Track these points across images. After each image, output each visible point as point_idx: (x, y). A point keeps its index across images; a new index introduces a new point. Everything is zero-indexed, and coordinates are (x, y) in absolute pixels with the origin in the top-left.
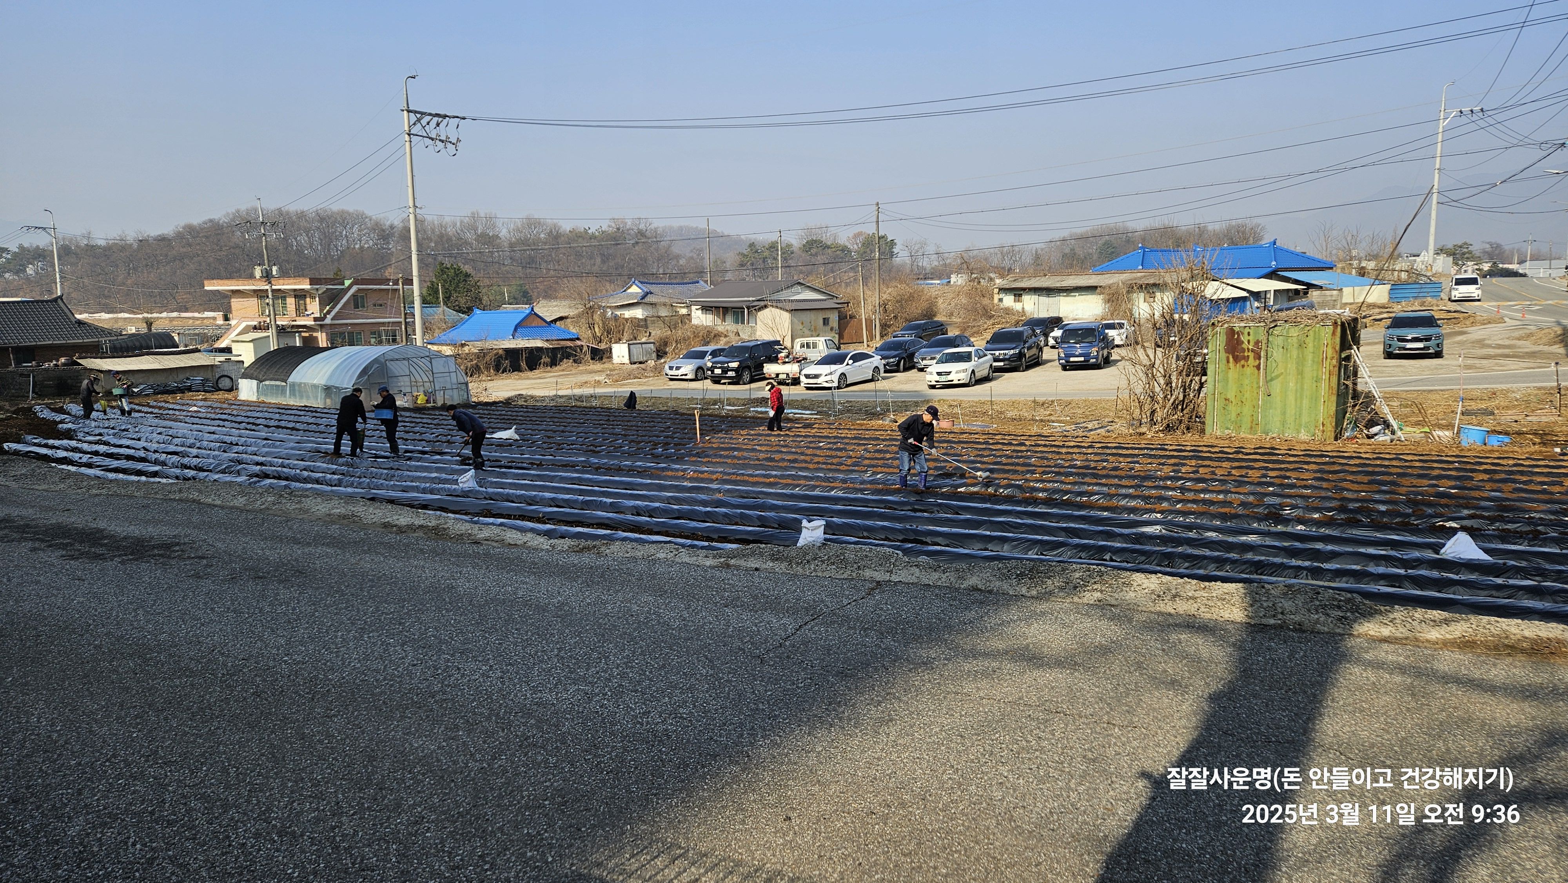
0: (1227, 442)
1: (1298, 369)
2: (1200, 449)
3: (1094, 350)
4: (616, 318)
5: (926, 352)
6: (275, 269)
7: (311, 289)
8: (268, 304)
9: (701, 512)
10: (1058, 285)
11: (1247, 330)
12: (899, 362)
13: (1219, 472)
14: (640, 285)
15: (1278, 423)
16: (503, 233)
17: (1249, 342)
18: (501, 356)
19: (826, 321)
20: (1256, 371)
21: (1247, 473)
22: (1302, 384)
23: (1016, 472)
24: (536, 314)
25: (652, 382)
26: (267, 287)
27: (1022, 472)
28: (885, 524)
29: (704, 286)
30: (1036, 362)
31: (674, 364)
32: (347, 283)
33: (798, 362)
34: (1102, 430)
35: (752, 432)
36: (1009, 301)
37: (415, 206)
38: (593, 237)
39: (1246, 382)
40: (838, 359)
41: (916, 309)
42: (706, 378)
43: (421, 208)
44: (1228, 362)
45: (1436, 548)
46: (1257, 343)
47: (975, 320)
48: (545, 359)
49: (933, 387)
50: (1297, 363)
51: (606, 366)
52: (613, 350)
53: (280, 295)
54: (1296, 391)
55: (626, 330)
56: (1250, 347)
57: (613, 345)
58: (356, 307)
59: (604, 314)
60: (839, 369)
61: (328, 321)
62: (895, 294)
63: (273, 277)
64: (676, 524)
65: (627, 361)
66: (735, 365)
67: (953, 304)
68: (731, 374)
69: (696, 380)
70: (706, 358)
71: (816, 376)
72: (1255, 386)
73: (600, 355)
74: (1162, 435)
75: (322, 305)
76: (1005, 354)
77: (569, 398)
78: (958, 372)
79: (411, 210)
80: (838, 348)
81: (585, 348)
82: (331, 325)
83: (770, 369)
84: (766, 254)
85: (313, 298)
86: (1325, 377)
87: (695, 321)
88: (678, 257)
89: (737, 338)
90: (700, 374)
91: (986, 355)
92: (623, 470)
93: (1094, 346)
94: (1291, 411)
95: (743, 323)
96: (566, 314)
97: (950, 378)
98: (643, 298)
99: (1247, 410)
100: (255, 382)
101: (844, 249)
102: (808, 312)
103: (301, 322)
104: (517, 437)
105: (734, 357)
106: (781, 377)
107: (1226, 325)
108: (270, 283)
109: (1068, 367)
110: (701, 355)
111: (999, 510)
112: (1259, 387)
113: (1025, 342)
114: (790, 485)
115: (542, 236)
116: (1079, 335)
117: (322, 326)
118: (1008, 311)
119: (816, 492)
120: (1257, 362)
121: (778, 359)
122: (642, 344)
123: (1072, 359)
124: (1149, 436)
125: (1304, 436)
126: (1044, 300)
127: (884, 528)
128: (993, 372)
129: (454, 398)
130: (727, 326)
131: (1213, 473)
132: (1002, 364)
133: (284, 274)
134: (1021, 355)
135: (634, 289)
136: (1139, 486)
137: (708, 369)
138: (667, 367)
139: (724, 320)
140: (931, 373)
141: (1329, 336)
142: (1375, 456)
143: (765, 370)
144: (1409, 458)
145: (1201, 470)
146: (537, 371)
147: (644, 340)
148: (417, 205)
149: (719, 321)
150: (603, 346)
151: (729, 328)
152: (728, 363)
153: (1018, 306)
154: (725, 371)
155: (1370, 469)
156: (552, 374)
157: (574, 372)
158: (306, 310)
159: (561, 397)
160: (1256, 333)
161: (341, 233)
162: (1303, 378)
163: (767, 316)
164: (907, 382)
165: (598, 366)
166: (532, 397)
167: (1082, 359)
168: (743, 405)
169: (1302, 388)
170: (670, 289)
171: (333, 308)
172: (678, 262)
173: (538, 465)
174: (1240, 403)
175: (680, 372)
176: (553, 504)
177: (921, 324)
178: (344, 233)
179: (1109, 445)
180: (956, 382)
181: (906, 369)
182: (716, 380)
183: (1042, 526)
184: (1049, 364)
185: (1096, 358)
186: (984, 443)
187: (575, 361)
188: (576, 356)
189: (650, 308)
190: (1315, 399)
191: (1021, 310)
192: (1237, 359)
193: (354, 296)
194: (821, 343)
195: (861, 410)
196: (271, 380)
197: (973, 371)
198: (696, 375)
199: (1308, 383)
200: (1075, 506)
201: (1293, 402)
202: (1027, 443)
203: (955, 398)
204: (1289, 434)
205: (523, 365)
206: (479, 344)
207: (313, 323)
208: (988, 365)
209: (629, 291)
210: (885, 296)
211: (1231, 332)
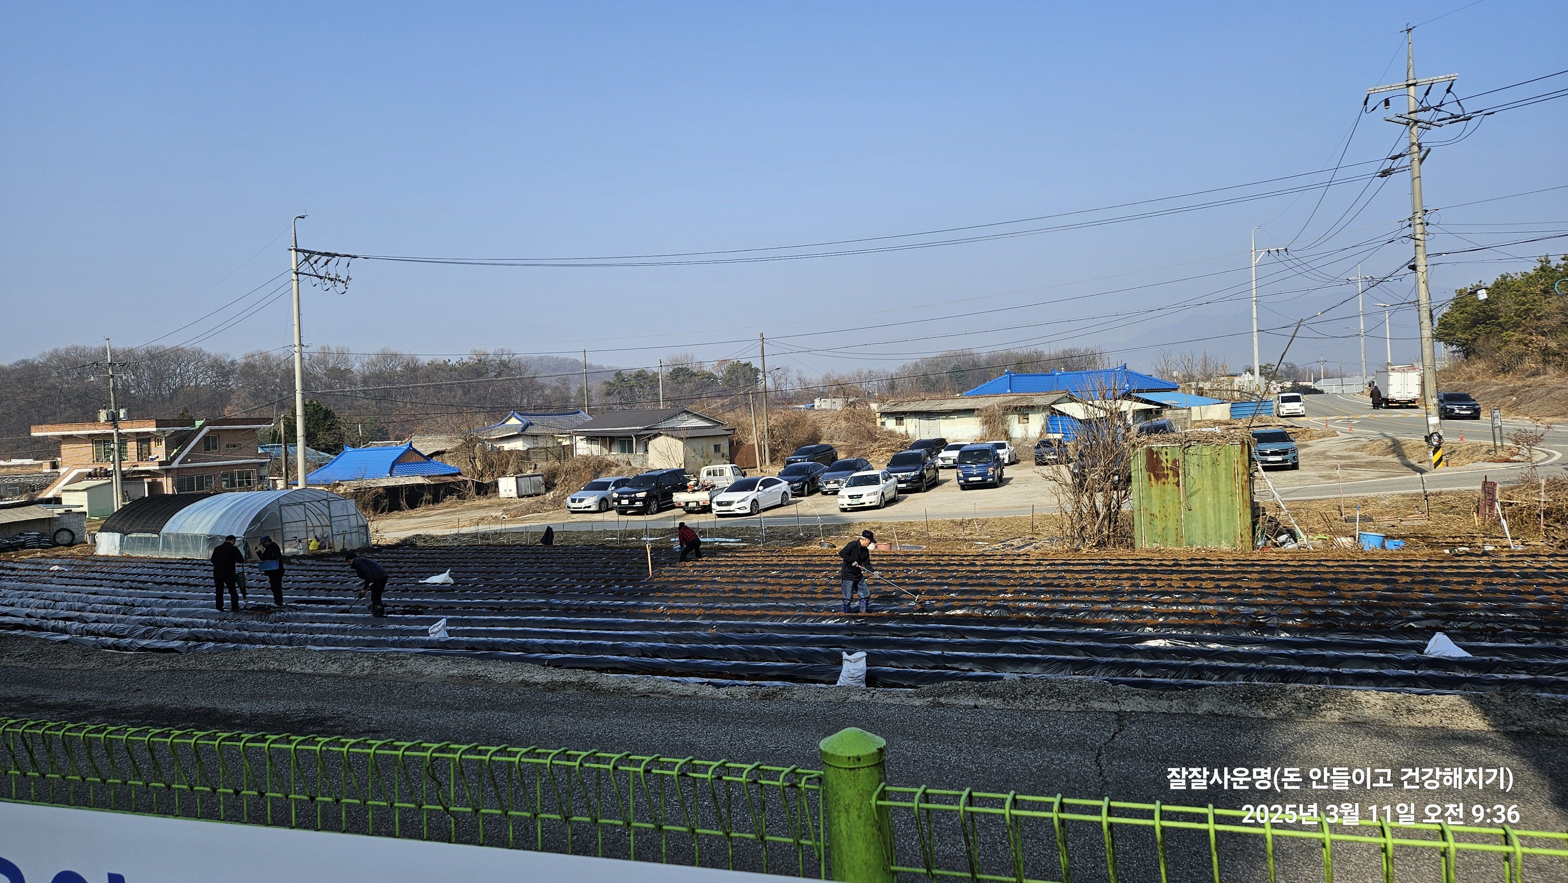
0: (1157, 554)
1: (1212, 484)
2: (1141, 562)
3: (991, 469)
4: (499, 451)
5: (828, 476)
6: (122, 412)
7: (157, 431)
8: (113, 449)
9: (713, 649)
10: (937, 408)
11: (1164, 450)
12: (803, 486)
13: (1175, 584)
14: (520, 417)
15: (1200, 535)
16: (357, 367)
17: (1167, 460)
18: (380, 496)
19: (717, 448)
20: (1176, 488)
21: (1201, 585)
22: (1219, 499)
23: (988, 592)
24: (414, 450)
25: (553, 516)
26: (113, 431)
27: (994, 592)
28: (910, 651)
29: (584, 416)
30: (935, 483)
31: (576, 496)
32: (198, 423)
33: (707, 490)
34: (1030, 547)
35: (698, 564)
36: (891, 424)
37: (301, 345)
38: (453, 369)
39: (1168, 498)
40: (748, 486)
41: (801, 434)
42: (611, 509)
43: (307, 347)
44: (1150, 480)
45: (1421, 648)
46: (1175, 461)
47: (861, 443)
48: (428, 496)
49: (844, 510)
50: (1212, 479)
51: (493, 500)
52: (500, 484)
53: (124, 439)
54: (1214, 504)
55: (511, 462)
56: (1169, 466)
57: (500, 479)
58: (207, 449)
59: (483, 448)
60: (751, 495)
61: (175, 464)
62: (781, 420)
63: (120, 420)
64: (699, 664)
65: (515, 495)
66: (642, 495)
67: (833, 428)
68: (638, 504)
69: (599, 511)
70: (610, 489)
71: (729, 503)
72: (1177, 501)
73: (486, 489)
74: (1096, 550)
75: (169, 448)
76: (907, 476)
77: (475, 535)
78: (869, 494)
79: (296, 349)
80: (744, 475)
81: (470, 483)
82: (178, 469)
83: (679, 497)
84: (633, 382)
85: (159, 441)
86: (1239, 491)
87: (580, 452)
88: (542, 387)
89: (629, 467)
90: (604, 506)
91: (891, 478)
92: (594, 610)
93: (990, 466)
94: (1211, 524)
95: (631, 451)
96: (443, 449)
97: (861, 500)
98: (524, 429)
99: (1171, 524)
100: (117, 536)
101: (710, 376)
102: (700, 440)
103: (142, 467)
104: (451, 581)
105: (639, 487)
106: (690, 505)
107: (1145, 446)
108: (116, 427)
109: (967, 486)
110: (604, 486)
111: (1003, 631)
112: (1180, 502)
113: (924, 464)
114: (779, 616)
115: (399, 369)
116: (975, 456)
117: (167, 471)
118: (891, 434)
119: (808, 622)
120: (1177, 479)
121: (687, 487)
122: (528, 476)
123: (971, 479)
124: (1084, 552)
125: (1225, 547)
126: (924, 423)
127: (909, 655)
128: (899, 493)
129: (355, 542)
130: (615, 455)
131: (1170, 585)
132: (904, 485)
133: (130, 417)
134: (922, 476)
135: (513, 421)
136: (1115, 601)
137: (614, 500)
138: (569, 499)
139: (610, 450)
140: (843, 497)
141: (1238, 453)
142: (1300, 563)
143: (675, 499)
144: (1330, 564)
145: (1159, 583)
146: (419, 509)
147: (529, 472)
148: (303, 343)
149: (606, 451)
150: (487, 480)
151: (619, 457)
152: (635, 493)
153: (900, 430)
154: (632, 501)
155: (1306, 576)
156: (437, 512)
157: (459, 508)
158: (150, 454)
159: (463, 535)
160: (1173, 453)
161: (175, 370)
162: (1219, 493)
163: (659, 444)
164: (816, 506)
165: (484, 502)
166: (432, 537)
167: (980, 478)
168: (661, 535)
169: (1219, 503)
170: (550, 420)
171: (181, 450)
172: (543, 392)
173: (498, 610)
174: (1164, 518)
175: (583, 504)
176: (546, 650)
177: (812, 448)
178: (178, 371)
179: (1056, 562)
180: (867, 504)
181: (810, 493)
182: (622, 511)
183: (1059, 646)
184: (946, 484)
185: (993, 477)
186: (935, 565)
187: (459, 497)
188: (460, 491)
189: (530, 439)
190: (1231, 512)
191: (904, 433)
192: (1158, 477)
193: (205, 437)
194: (727, 470)
195: (783, 535)
196: (139, 532)
197: (883, 494)
198: (600, 507)
199: (1224, 498)
200: (1070, 624)
201: (1212, 515)
202: (977, 563)
203: (875, 520)
204: (1211, 546)
205: (403, 503)
206: (355, 484)
207: (158, 468)
208: (893, 487)
209: (508, 423)
210: (772, 422)
211: (1150, 452)
